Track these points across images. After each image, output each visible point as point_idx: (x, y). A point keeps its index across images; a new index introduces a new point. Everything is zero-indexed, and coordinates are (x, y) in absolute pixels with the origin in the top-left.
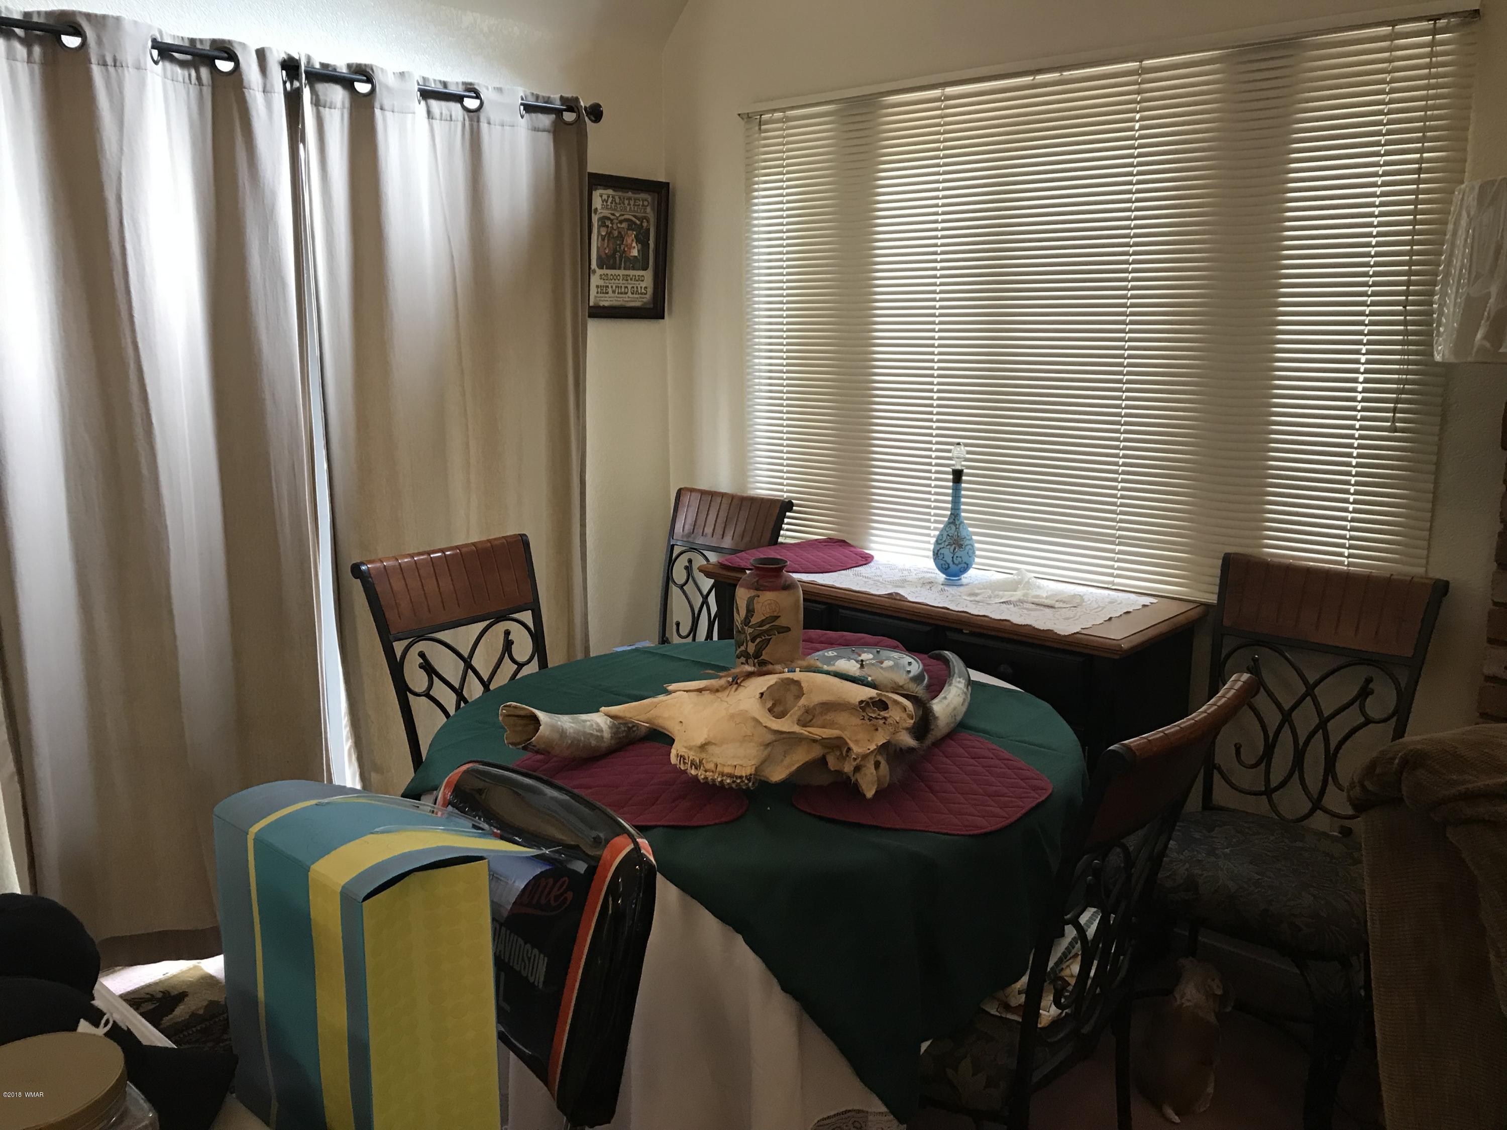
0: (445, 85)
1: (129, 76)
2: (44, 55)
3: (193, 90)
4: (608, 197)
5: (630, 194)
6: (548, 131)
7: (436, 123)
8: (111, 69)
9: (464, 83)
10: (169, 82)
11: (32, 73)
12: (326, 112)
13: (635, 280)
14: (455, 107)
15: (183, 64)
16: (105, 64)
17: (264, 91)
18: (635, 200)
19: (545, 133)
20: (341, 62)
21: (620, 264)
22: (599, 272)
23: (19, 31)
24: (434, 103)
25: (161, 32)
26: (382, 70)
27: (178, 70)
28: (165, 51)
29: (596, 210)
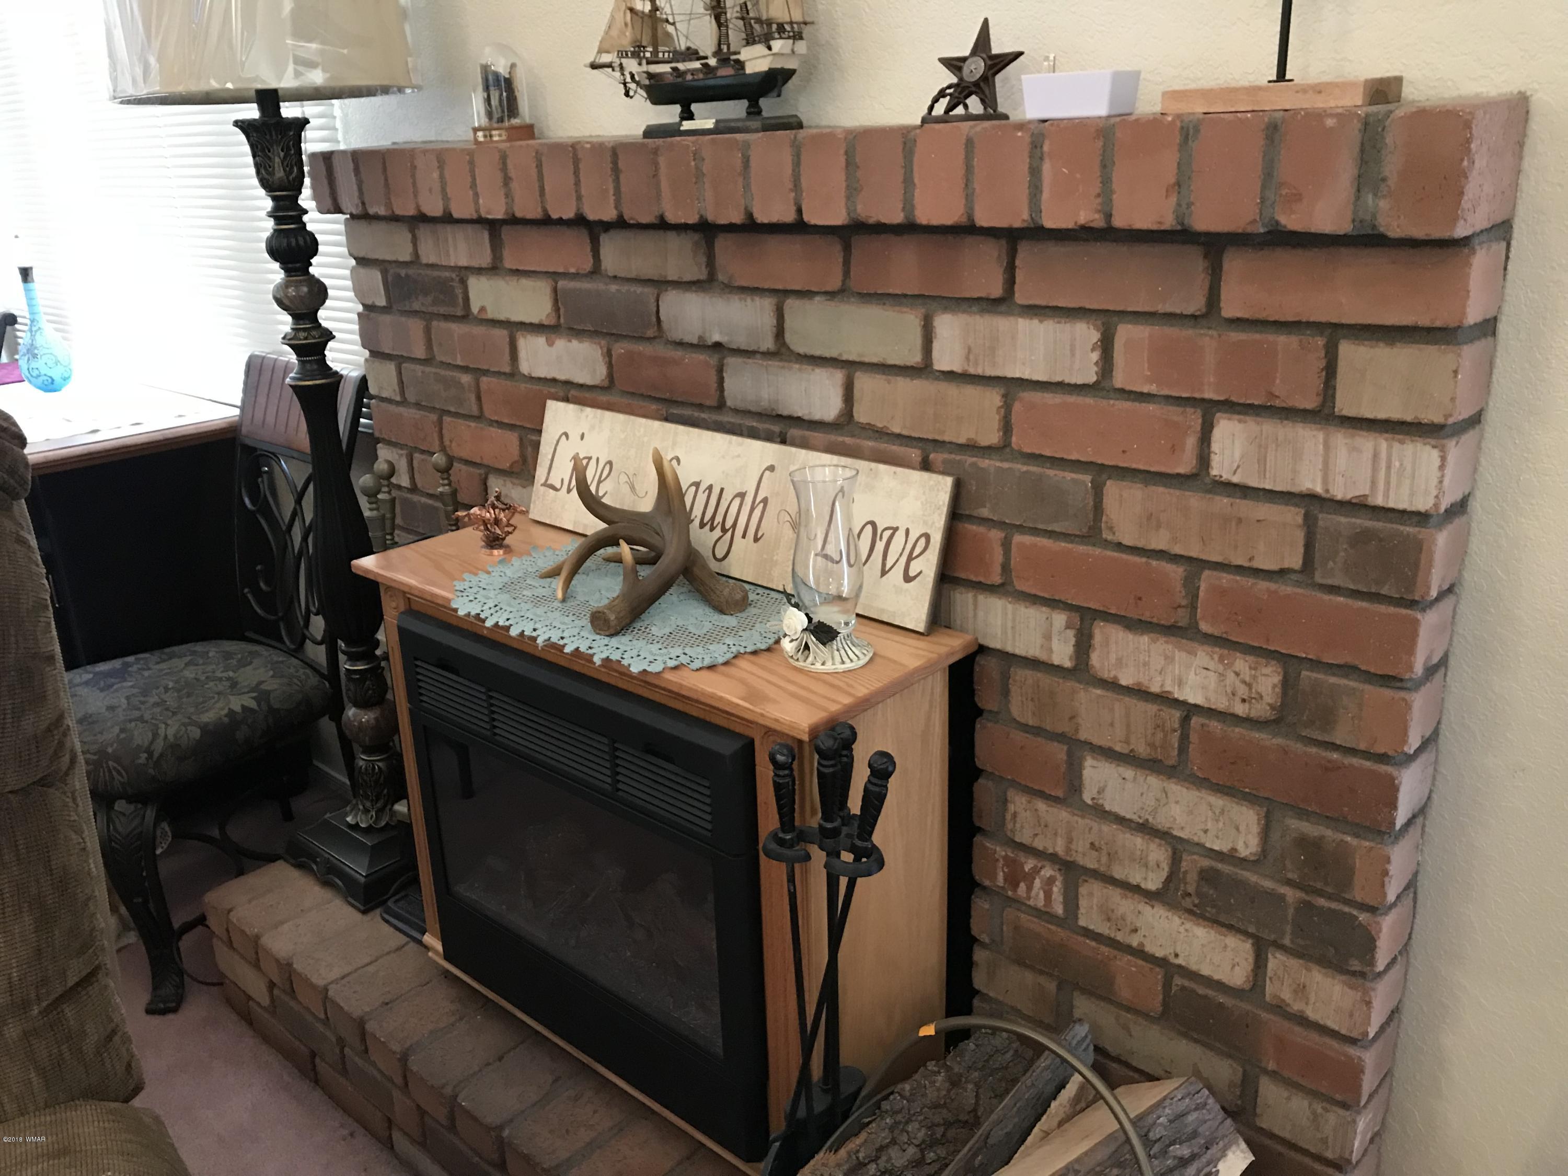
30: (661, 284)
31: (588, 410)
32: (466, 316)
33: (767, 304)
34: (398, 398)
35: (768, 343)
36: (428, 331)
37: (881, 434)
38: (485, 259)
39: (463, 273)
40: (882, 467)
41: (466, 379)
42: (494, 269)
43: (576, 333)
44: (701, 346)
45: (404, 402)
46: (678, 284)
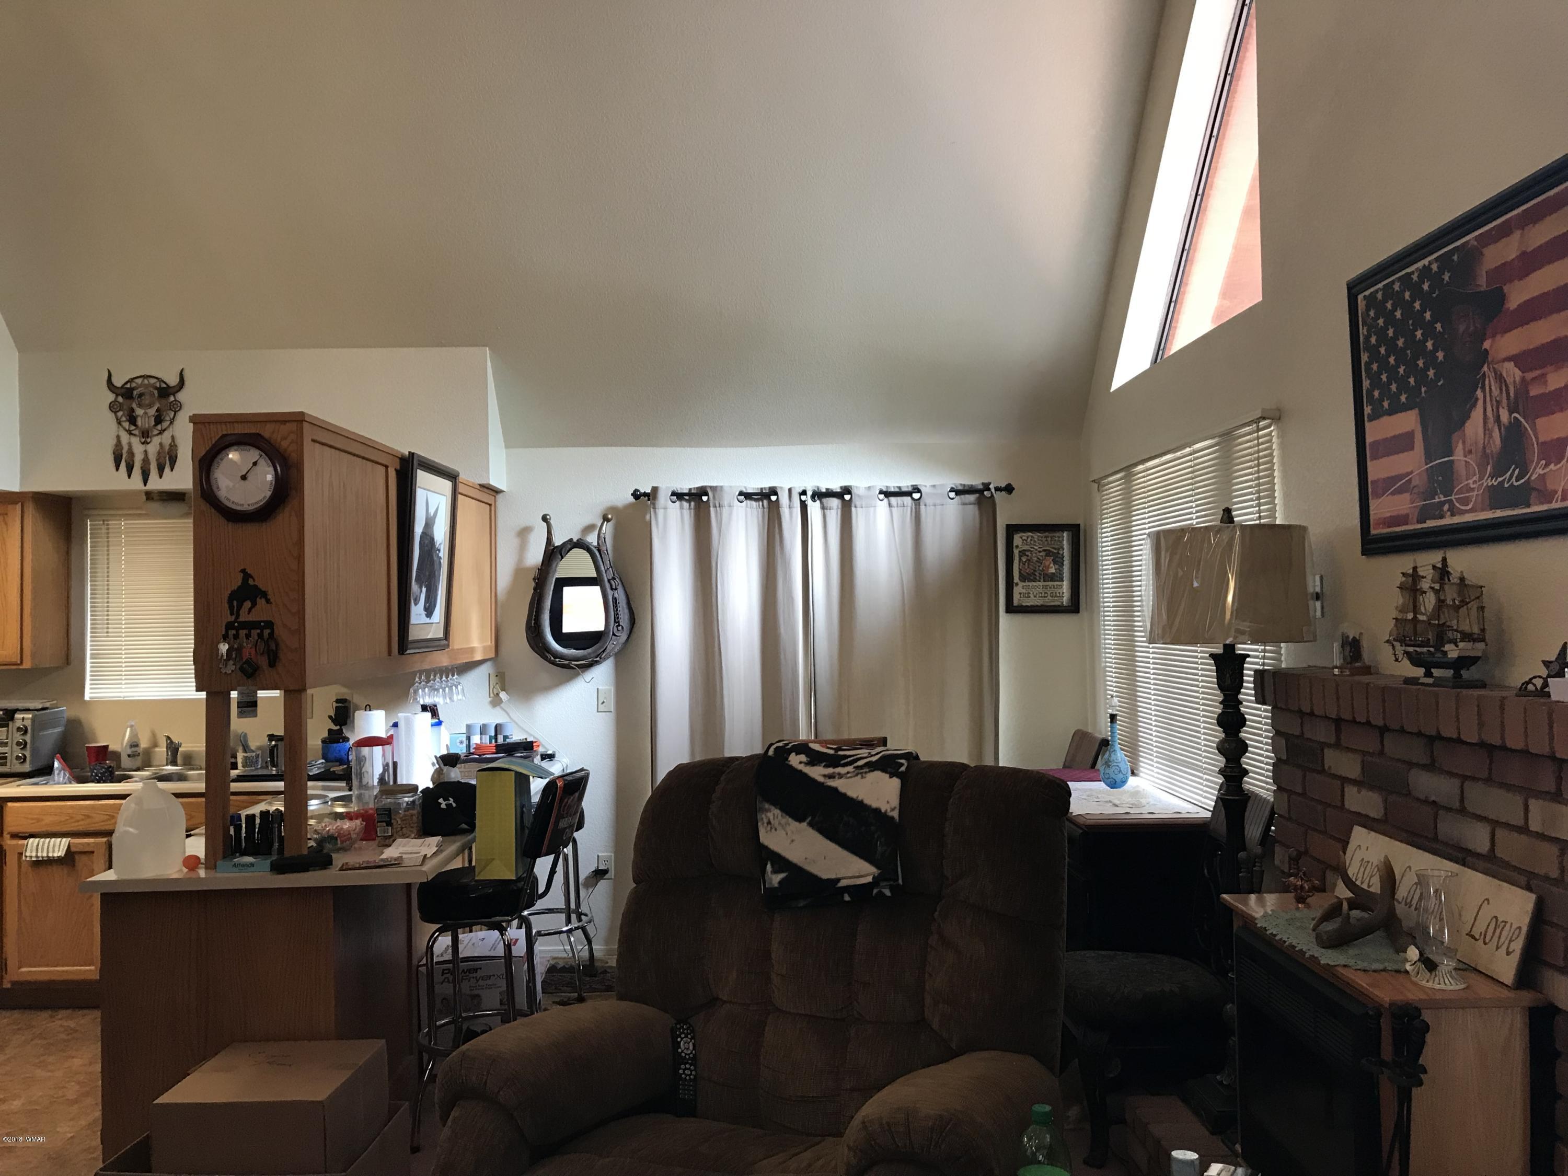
0: (900, 488)
1: (725, 511)
2: (695, 505)
3: (760, 510)
4: (1028, 538)
5: (1047, 534)
6: (974, 504)
7: (894, 510)
8: (718, 508)
9: (912, 486)
10: (749, 510)
11: (690, 513)
12: (828, 512)
13: (1054, 588)
14: (907, 500)
15: (756, 500)
16: (716, 507)
17: (790, 507)
18: (1051, 537)
19: (971, 506)
20: (836, 487)
21: (1040, 578)
22: (1021, 584)
23: (687, 498)
24: (893, 500)
25: (745, 488)
26: (857, 487)
27: (754, 503)
28: (748, 496)
29: (1017, 547)
30: (1411, 765)
31: (1373, 833)
32: (1322, 771)
33: (1456, 782)
34: (1287, 816)
35: (1457, 805)
36: (1304, 777)
37: (1507, 865)
38: (1332, 740)
39: (1323, 745)
40: (1505, 884)
41: (1320, 807)
42: (1337, 745)
43: (1372, 788)
44: (1426, 801)
45: (1289, 819)
46: (1417, 765)
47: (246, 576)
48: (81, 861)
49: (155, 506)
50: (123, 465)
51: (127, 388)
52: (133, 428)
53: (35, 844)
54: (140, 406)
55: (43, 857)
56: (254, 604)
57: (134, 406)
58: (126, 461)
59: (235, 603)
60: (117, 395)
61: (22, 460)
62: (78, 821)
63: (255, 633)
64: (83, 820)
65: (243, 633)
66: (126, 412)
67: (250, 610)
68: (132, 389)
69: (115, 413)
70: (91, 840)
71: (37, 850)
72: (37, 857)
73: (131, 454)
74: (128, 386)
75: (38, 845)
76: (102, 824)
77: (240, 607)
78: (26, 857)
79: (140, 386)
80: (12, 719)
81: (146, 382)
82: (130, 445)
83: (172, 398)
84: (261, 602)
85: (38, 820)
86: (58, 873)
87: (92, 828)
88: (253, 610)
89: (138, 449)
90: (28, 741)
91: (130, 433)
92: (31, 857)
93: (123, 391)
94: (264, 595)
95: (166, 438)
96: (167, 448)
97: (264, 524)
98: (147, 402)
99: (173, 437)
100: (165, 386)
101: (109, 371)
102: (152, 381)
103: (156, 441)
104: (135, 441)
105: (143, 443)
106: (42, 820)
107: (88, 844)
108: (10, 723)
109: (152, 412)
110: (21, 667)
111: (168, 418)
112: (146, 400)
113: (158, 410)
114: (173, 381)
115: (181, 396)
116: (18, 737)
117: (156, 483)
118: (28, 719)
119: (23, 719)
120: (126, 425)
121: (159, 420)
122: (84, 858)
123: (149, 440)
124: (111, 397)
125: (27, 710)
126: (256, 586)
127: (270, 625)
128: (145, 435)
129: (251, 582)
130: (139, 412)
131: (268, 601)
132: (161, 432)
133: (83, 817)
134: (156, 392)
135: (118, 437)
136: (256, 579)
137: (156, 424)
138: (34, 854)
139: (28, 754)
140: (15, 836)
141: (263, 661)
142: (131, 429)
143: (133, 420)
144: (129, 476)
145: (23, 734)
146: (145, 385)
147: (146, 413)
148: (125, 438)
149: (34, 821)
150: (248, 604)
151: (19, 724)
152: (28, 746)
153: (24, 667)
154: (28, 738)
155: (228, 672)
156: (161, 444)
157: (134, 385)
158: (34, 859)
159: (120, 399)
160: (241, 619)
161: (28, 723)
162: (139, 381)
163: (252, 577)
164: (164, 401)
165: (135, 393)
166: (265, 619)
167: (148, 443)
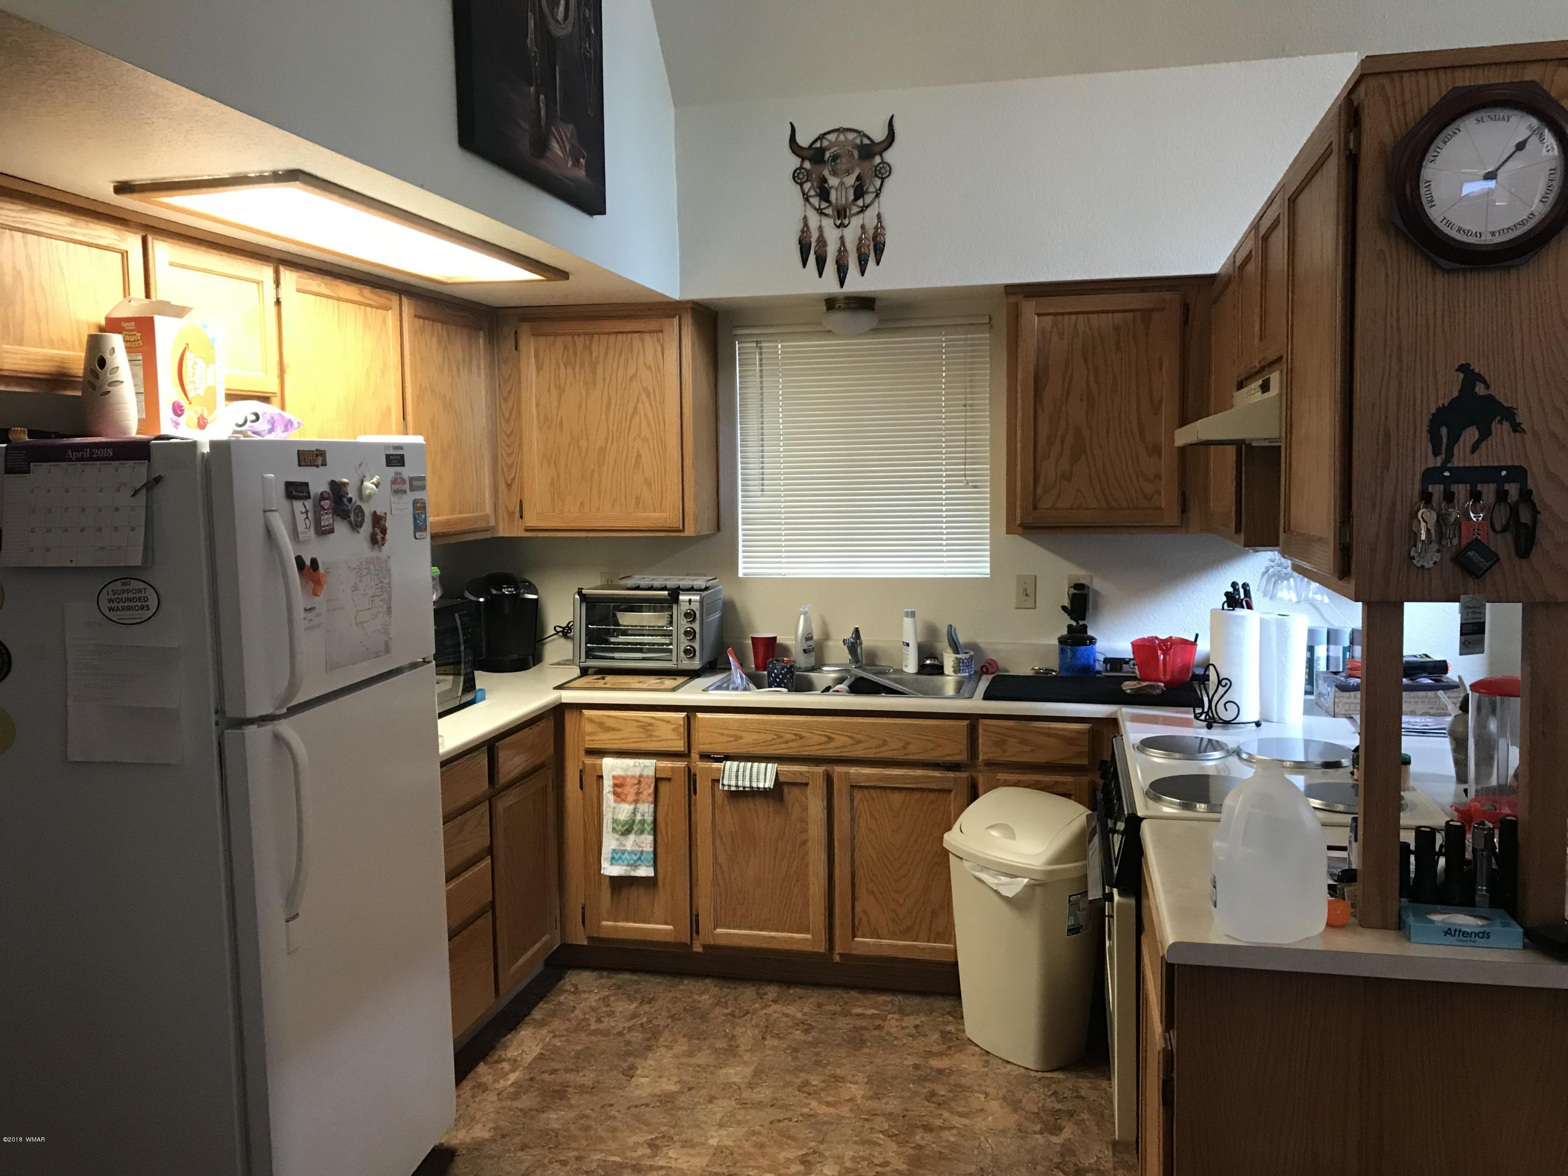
47: (1470, 376)
48: (791, 795)
49: (839, 318)
50: (812, 258)
51: (817, 148)
52: (824, 205)
53: (734, 769)
54: (834, 173)
55: (744, 787)
56: (1485, 433)
57: (826, 173)
58: (815, 253)
59: (1444, 431)
60: (803, 159)
61: (682, 257)
62: (787, 742)
63: (1488, 491)
64: (793, 740)
65: (1461, 490)
66: (815, 184)
67: (1475, 448)
68: (822, 150)
69: (801, 185)
70: (804, 768)
71: (737, 777)
72: (737, 786)
73: (822, 241)
74: (818, 145)
75: (738, 771)
76: (819, 747)
77: (1454, 439)
78: (723, 785)
79: (832, 145)
80: (677, 601)
81: (842, 138)
82: (820, 229)
83: (877, 160)
84: (1500, 429)
85: (738, 738)
86: (761, 810)
87: (806, 752)
88: (1483, 445)
89: (832, 235)
90: (697, 630)
91: (821, 212)
92: (729, 786)
93: (811, 152)
94: (1509, 415)
95: (869, 217)
96: (871, 232)
97: (1514, 272)
98: (844, 167)
99: (879, 216)
100: (867, 142)
101: (791, 124)
102: (851, 136)
103: (856, 222)
104: (828, 224)
105: (838, 227)
106: (741, 738)
107: (801, 773)
108: (675, 607)
109: (850, 180)
110: (682, 534)
111: (872, 189)
112: (843, 164)
113: (859, 178)
114: (878, 134)
115: (889, 156)
116: (684, 624)
117: (856, 284)
118: (696, 601)
119: (690, 601)
120: (815, 201)
121: (860, 192)
122: (796, 791)
123: (846, 222)
124: (795, 162)
125: (691, 589)
126: (1491, 398)
127: (1518, 474)
128: (841, 214)
129: (1480, 390)
130: (833, 181)
131: (1516, 428)
132: (863, 209)
133: (794, 737)
134: (856, 153)
135: (805, 219)
136: (1491, 382)
137: (856, 199)
138: (733, 783)
139: (697, 645)
140: (706, 757)
141: (1502, 545)
142: (822, 207)
143: (824, 194)
144: (820, 275)
145: (691, 622)
146: (841, 142)
147: (842, 184)
148: (814, 221)
149: (731, 739)
150: (1471, 434)
151: (685, 607)
152: (698, 636)
153: (686, 534)
154: (696, 626)
155: (1427, 566)
156: (863, 227)
157: (825, 143)
158: (733, 789)
159: (807, 165)
160: (1457, 462)
161: (695, 607)
162: (832, 137)
163: (1484, 382)
164: (866, 165)
165: (827, 155)
166: (1509, 464)
167: (846, 227)
